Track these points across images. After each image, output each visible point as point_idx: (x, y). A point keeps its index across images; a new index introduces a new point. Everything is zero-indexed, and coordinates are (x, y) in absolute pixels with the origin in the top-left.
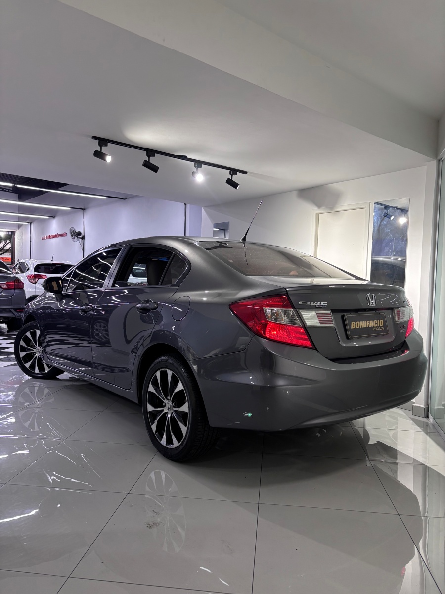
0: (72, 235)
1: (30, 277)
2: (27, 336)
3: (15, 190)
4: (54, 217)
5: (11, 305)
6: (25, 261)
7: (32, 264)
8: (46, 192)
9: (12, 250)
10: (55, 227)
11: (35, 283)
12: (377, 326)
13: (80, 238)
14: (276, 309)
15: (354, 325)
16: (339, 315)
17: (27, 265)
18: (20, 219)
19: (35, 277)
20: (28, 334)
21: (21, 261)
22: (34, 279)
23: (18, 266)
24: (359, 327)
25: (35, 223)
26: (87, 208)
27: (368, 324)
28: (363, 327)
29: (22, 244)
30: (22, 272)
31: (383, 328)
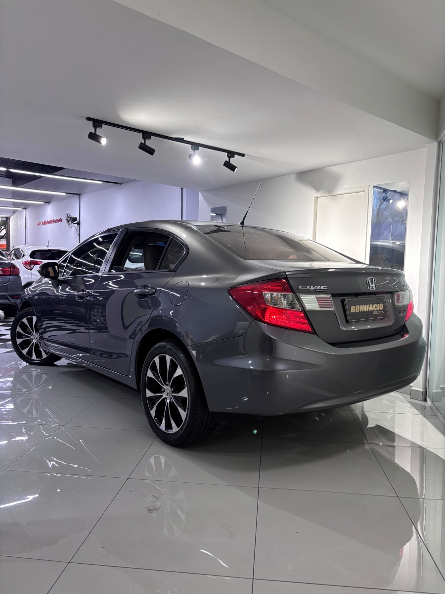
0: (68, 221)
1: (26, 264)
2: (23, 323)
3: (8, 175)
4: (49, 203)
5: (7, 292)
6: (21, 247)
7: (27, 250)
8: (40, 177)
9: (7, 237)
10: (50, 212)
11: (31, 270)
12: (377, 310)
13: (75, 223)
14: (275, 294)
15: (354, 309)
16: (339, 299)
17: (23, 251)
18: (15, 205)
19: (31, 263)
20: (25, 320)
21: (16, 247)
22: (29, 265)
23: (13, 252)
24: (358, 311)
25: (29, 208)
26: (82, 194)
27: (368, 308)
28: (363, 311)
29: (17, 231)
30: (18, 258)
31: (382, 312)
